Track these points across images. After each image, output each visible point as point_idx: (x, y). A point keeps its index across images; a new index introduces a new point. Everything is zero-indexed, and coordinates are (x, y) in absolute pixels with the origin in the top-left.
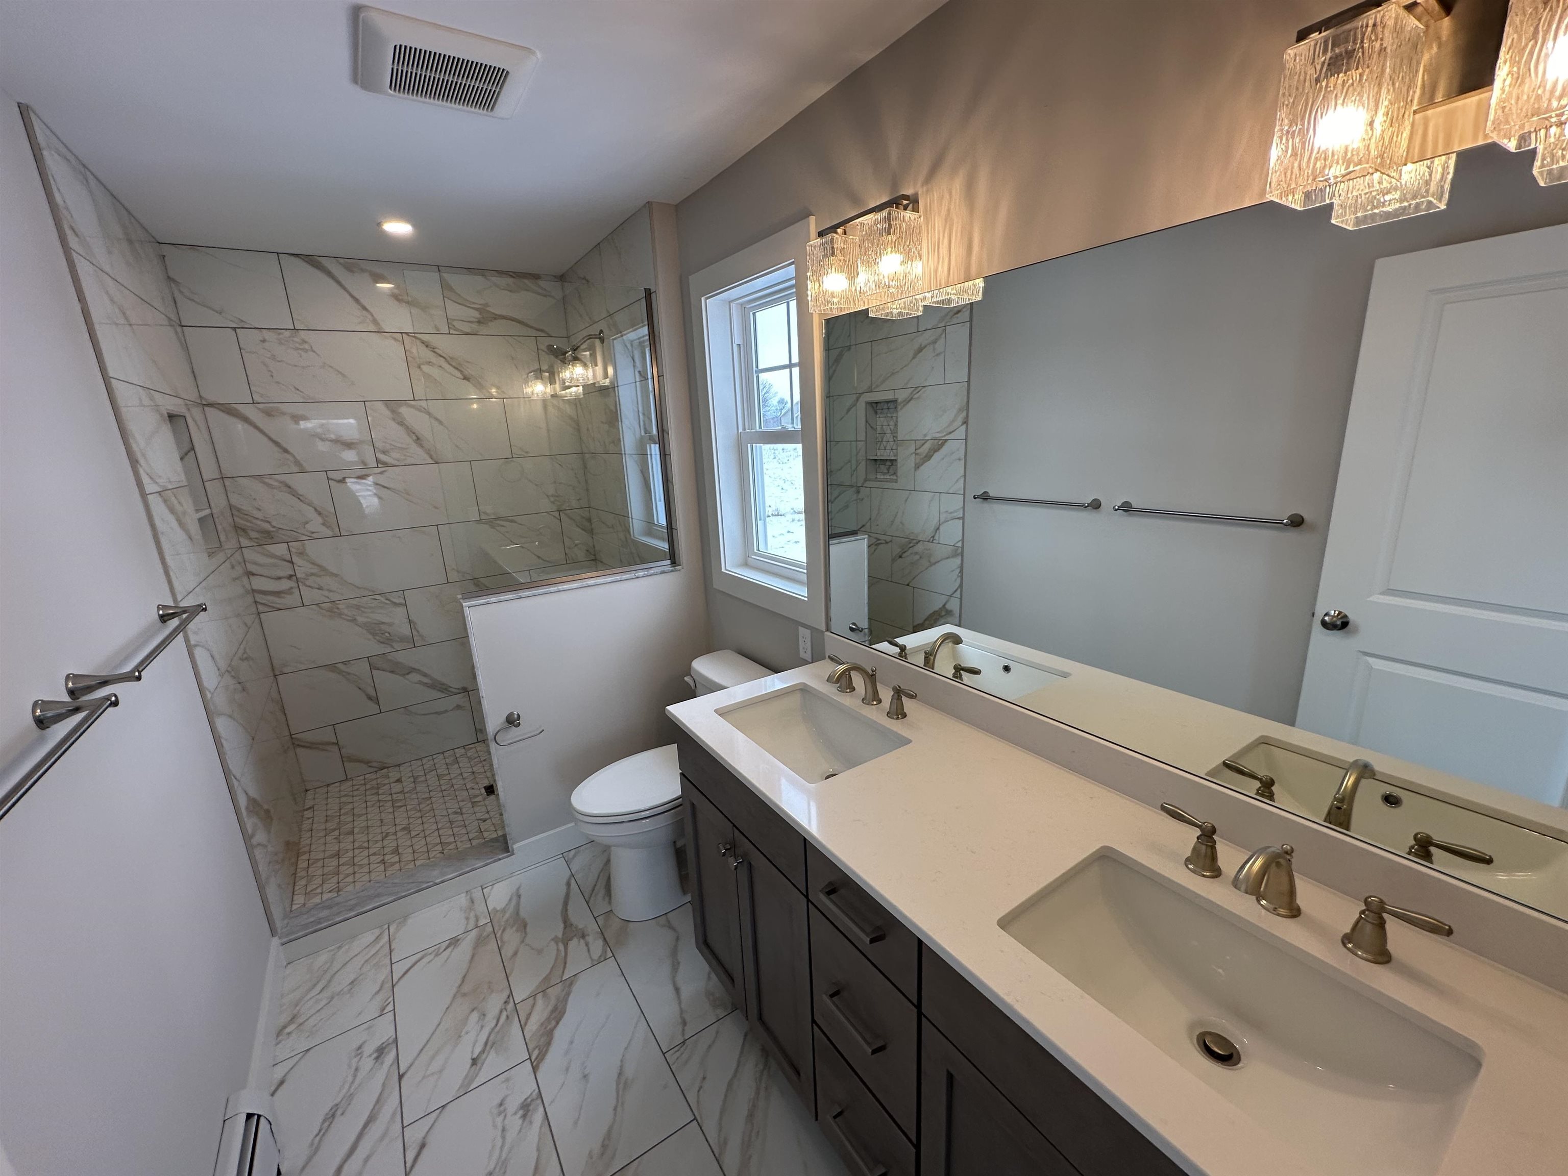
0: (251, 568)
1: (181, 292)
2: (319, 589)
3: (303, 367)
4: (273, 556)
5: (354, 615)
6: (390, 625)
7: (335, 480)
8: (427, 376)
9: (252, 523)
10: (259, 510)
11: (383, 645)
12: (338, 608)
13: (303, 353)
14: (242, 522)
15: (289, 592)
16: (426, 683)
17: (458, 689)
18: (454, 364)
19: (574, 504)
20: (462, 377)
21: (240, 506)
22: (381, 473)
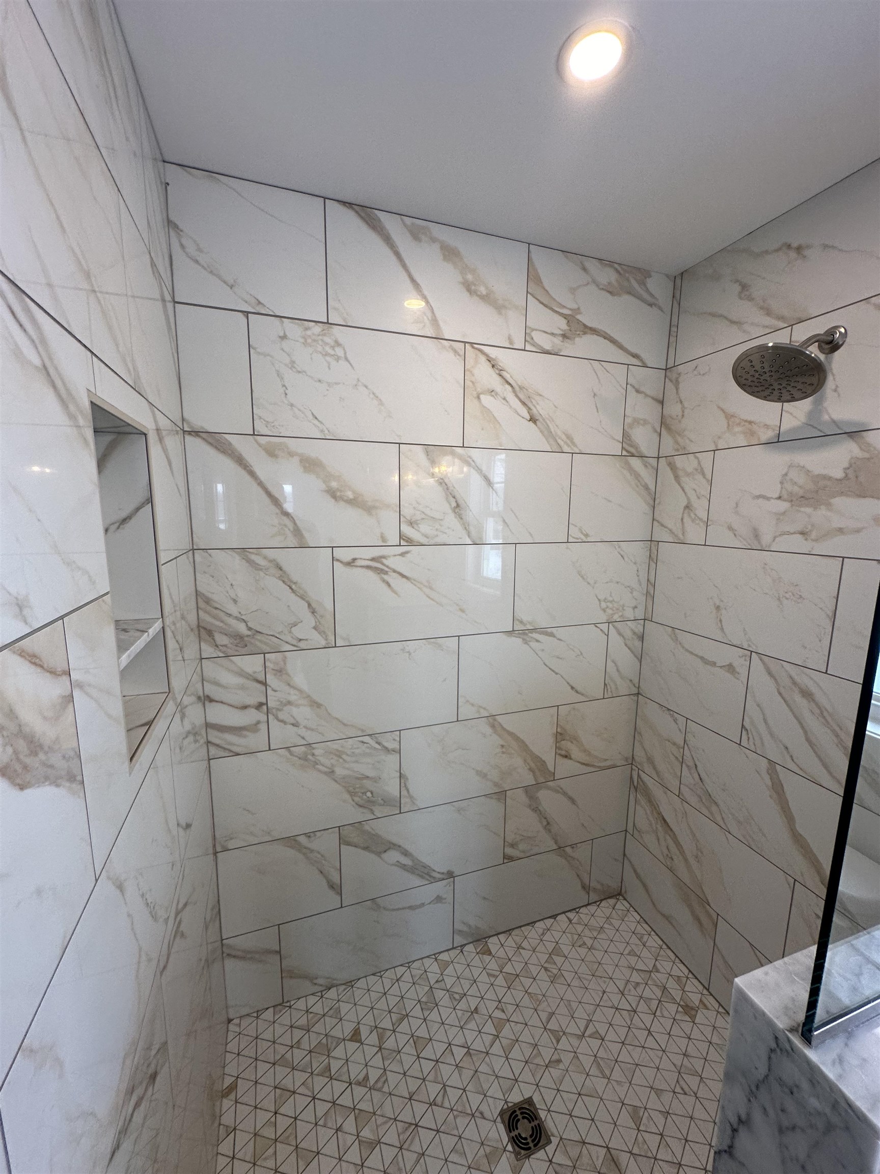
0: (210, 690)
1: (182, 246)
2: (293, 725)
3: (329, 384)
4: (242, 674)
5: (333, 765)
6: (376, 780)
7: (341, 562)
8: (485, 411)
9: (222, 622)
10: (235, 601)
11: (361, 810)
12: (313, 755)
13: (333, 363)
14: (208, 619)
15: (254, 728)
16: (405, 865)
17: (443, 873)
18: (522, 397)
19: (629, 614)
20: (529, 418)
21: (210, 595)
22: (403, 554)
